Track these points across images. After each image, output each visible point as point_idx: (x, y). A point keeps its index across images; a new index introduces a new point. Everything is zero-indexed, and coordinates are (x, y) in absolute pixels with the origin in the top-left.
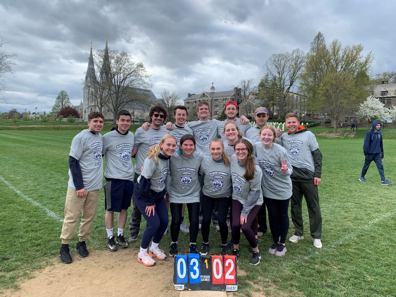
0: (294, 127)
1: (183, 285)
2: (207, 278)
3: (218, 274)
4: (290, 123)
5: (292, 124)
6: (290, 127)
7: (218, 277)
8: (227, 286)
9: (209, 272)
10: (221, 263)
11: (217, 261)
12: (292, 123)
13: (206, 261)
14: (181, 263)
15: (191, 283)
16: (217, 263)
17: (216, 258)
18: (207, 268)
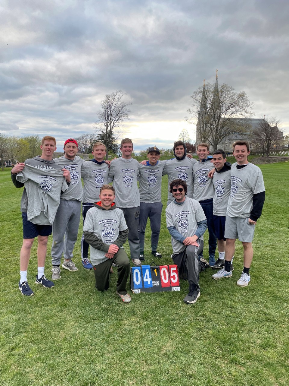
0: (110, 201)
1: (139, 290)
2: (157, 283)
3: (165, 279)
4: (105, 195)
5: (107, 197)
6: (105, 200)
7: (166, 281)
8: (172, 288)
9: (159, 278)
10: (167, 270)
11: (164, 270)
12: (108, 195)
13: (155, 271)
14: (137, 273)
15: (145, 287)
16: (164, 272)
17: (163, 267)
18: (157, 275)
